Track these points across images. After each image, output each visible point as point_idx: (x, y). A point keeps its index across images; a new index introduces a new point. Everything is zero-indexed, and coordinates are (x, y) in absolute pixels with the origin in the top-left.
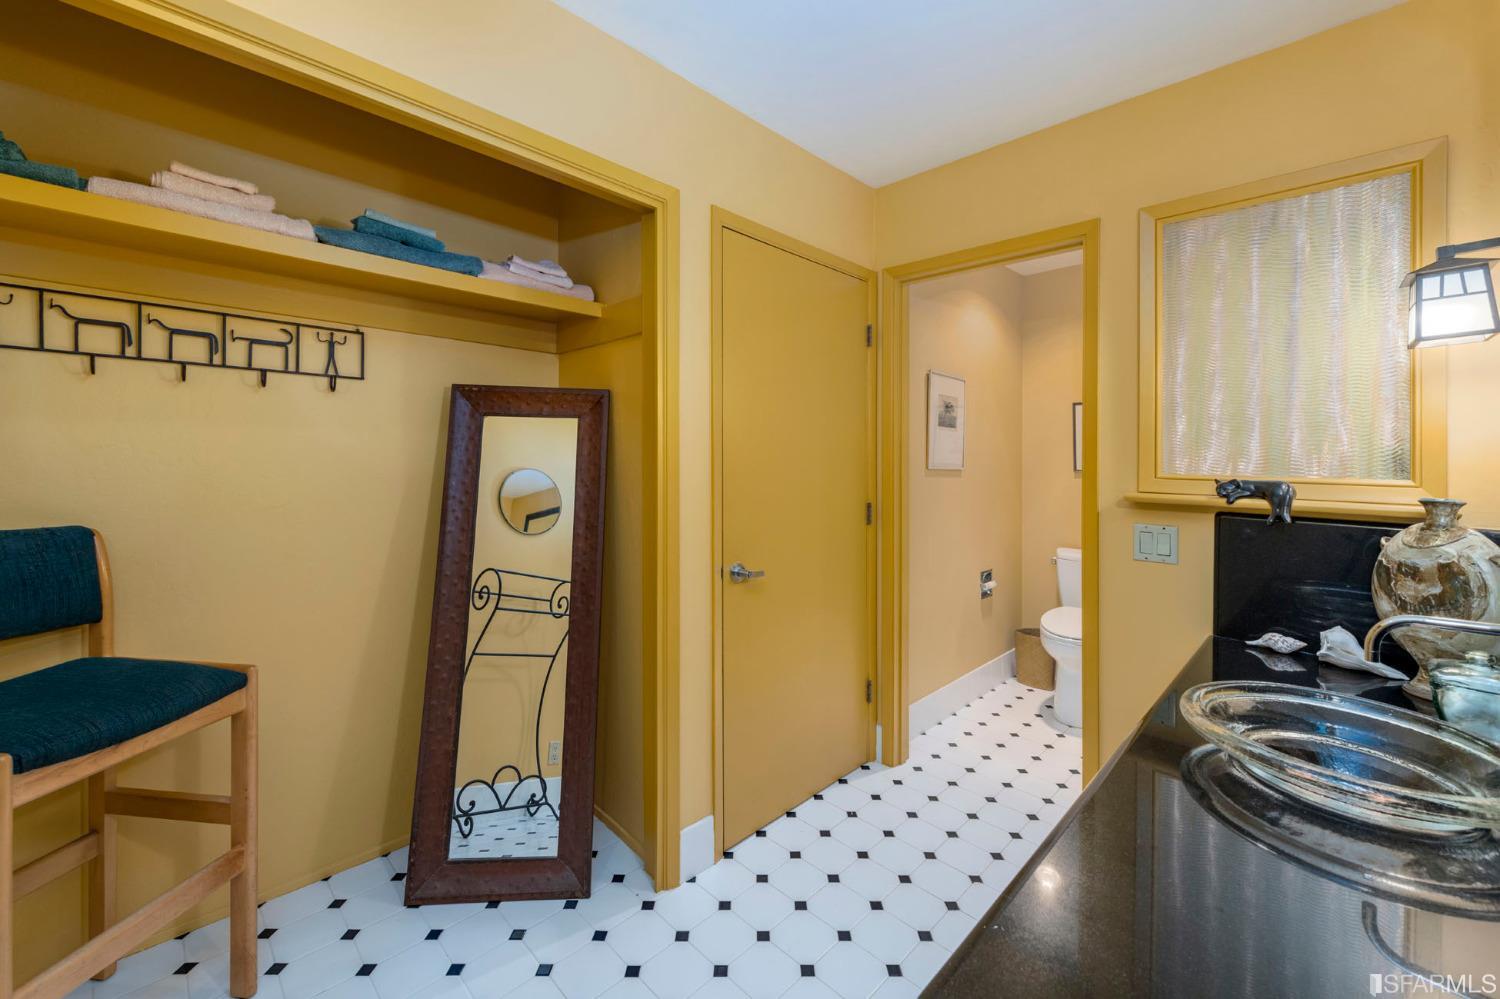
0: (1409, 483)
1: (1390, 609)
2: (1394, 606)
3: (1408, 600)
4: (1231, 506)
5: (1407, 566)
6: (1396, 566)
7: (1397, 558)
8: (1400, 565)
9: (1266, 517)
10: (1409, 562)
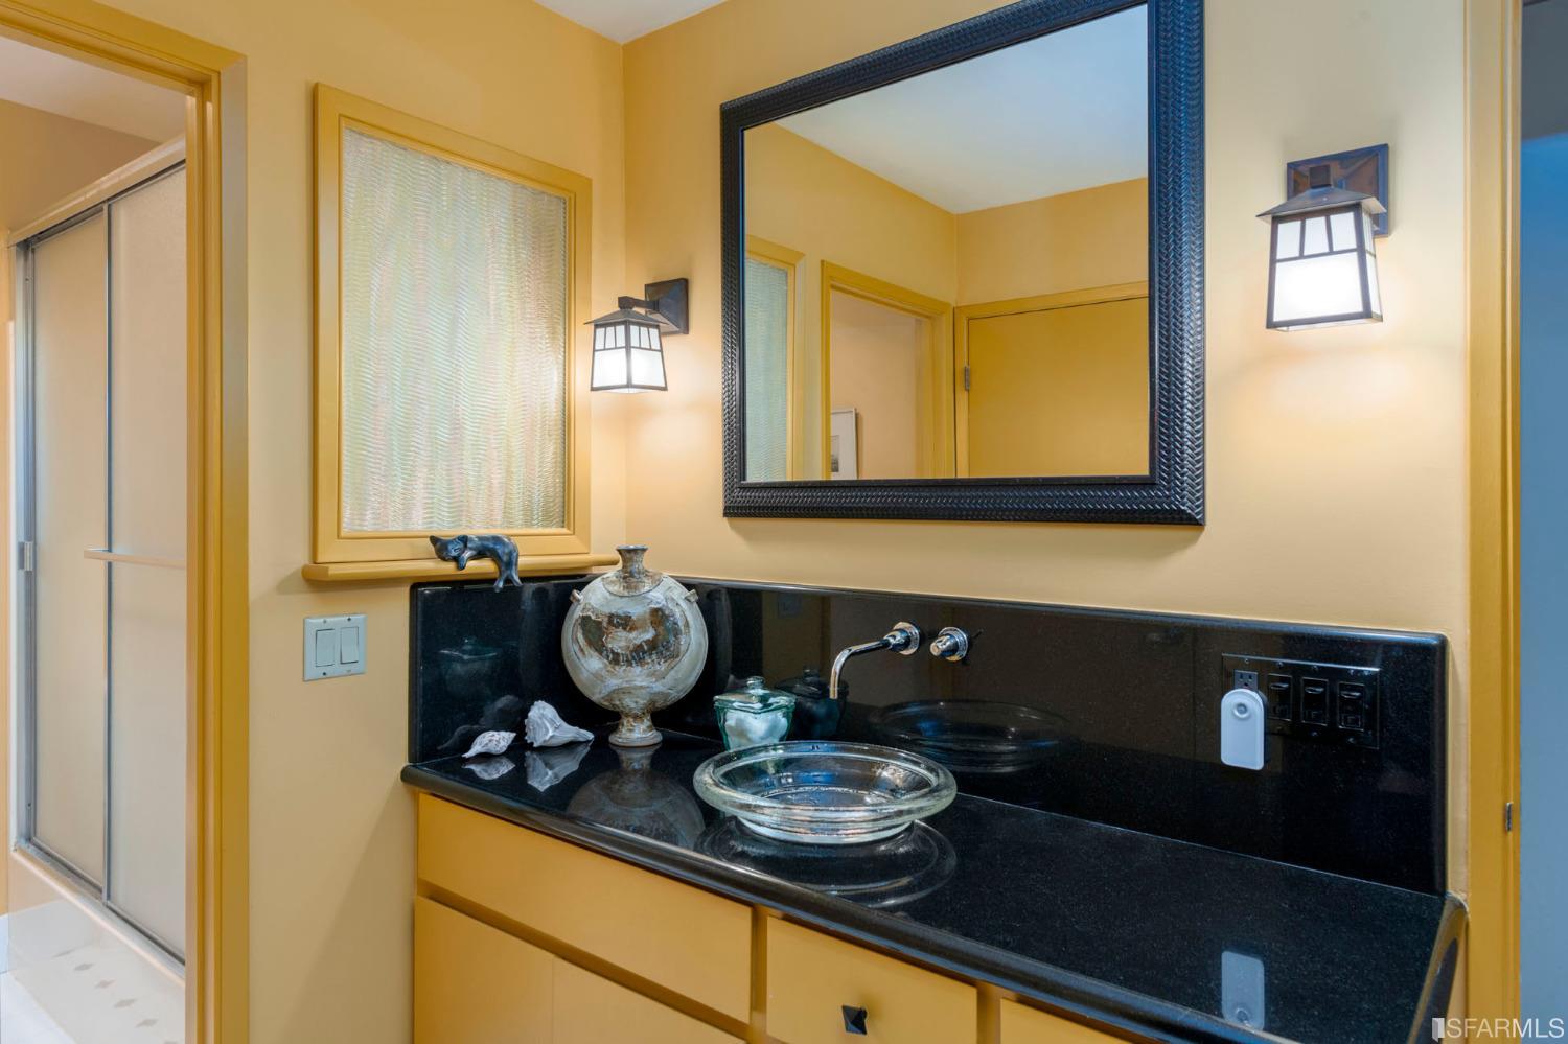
0: (565, 530)
1: (601, 665)
2: (606, 661)
3: (619, 651)
4: (464, 571)
5: (618, 616)
6: (606, 619)
7: (607, 611)
8: (611, 616)
9: (493, 581)
10: (620, 613)
